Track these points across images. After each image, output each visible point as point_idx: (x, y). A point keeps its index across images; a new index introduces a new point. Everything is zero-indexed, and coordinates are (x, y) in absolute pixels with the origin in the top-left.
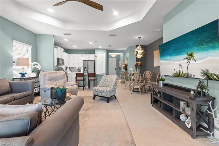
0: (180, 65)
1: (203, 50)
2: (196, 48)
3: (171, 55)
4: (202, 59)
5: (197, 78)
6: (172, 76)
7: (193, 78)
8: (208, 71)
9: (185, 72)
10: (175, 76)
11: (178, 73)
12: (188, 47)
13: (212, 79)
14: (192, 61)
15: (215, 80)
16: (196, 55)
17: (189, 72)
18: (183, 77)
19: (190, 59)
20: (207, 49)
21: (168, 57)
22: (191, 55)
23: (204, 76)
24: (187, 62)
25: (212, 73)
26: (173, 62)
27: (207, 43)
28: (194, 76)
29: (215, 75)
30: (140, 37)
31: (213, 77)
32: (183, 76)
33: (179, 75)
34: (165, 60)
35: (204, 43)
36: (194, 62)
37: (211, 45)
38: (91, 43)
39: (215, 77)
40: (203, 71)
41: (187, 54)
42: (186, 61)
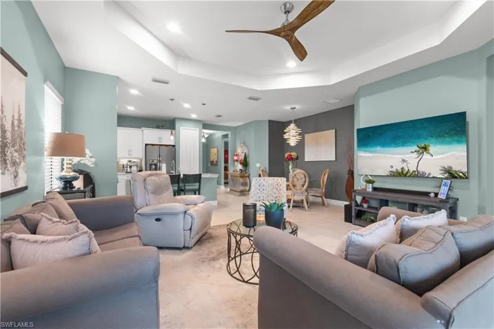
0: (404, 161)
1: (443, 143)
2: (433, 140)
3: (384, 145)
4: (442, 154)
5: (433, 177)
6: (388, 176)
7: (427, 177)
8: (451, 167)
9: (412, 168)
10: (394, 176)
11: (400, 171)
12: (419, 137)
13: (456, 178)
14: (426, 156)
15: (461, 177)
16: (432, 149)
17: (421, 169)
18: (410, 176)
19: (423, 153)
20: (450, 143)
21: (379, 148)
22: (425, 148)
23: (445, 173)
24: (417, 156)
25: (457, 170)
26: (388, 155)
27: (450, 136)
28: (429, 174)
29: (461, 172)
30: (295, 108)
31: (459, 175)
32: (409, 174)
33: (401, 174)
34: (370, 152)
35: (446, 136)
36: (430, 157)
37: (456, 138)
38: (187, 106)
39: (461, 174)
40: (444, 167)
41: (418, 146)
42: (415, 155)
